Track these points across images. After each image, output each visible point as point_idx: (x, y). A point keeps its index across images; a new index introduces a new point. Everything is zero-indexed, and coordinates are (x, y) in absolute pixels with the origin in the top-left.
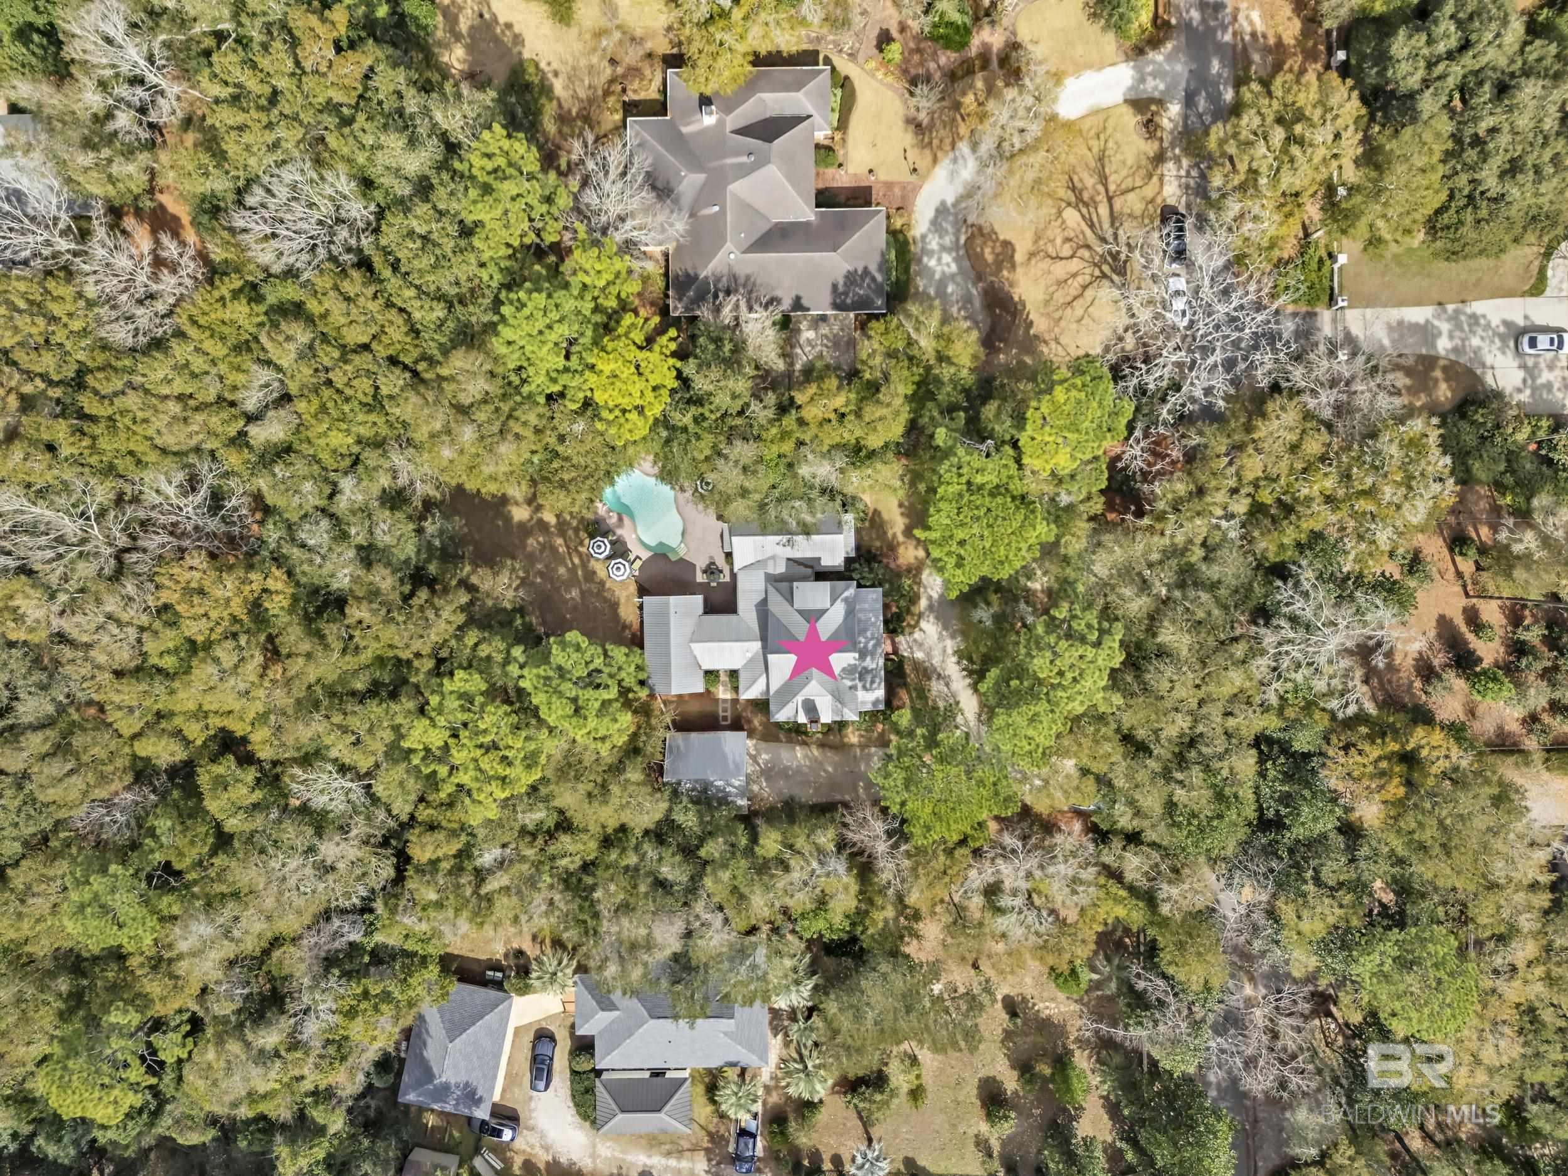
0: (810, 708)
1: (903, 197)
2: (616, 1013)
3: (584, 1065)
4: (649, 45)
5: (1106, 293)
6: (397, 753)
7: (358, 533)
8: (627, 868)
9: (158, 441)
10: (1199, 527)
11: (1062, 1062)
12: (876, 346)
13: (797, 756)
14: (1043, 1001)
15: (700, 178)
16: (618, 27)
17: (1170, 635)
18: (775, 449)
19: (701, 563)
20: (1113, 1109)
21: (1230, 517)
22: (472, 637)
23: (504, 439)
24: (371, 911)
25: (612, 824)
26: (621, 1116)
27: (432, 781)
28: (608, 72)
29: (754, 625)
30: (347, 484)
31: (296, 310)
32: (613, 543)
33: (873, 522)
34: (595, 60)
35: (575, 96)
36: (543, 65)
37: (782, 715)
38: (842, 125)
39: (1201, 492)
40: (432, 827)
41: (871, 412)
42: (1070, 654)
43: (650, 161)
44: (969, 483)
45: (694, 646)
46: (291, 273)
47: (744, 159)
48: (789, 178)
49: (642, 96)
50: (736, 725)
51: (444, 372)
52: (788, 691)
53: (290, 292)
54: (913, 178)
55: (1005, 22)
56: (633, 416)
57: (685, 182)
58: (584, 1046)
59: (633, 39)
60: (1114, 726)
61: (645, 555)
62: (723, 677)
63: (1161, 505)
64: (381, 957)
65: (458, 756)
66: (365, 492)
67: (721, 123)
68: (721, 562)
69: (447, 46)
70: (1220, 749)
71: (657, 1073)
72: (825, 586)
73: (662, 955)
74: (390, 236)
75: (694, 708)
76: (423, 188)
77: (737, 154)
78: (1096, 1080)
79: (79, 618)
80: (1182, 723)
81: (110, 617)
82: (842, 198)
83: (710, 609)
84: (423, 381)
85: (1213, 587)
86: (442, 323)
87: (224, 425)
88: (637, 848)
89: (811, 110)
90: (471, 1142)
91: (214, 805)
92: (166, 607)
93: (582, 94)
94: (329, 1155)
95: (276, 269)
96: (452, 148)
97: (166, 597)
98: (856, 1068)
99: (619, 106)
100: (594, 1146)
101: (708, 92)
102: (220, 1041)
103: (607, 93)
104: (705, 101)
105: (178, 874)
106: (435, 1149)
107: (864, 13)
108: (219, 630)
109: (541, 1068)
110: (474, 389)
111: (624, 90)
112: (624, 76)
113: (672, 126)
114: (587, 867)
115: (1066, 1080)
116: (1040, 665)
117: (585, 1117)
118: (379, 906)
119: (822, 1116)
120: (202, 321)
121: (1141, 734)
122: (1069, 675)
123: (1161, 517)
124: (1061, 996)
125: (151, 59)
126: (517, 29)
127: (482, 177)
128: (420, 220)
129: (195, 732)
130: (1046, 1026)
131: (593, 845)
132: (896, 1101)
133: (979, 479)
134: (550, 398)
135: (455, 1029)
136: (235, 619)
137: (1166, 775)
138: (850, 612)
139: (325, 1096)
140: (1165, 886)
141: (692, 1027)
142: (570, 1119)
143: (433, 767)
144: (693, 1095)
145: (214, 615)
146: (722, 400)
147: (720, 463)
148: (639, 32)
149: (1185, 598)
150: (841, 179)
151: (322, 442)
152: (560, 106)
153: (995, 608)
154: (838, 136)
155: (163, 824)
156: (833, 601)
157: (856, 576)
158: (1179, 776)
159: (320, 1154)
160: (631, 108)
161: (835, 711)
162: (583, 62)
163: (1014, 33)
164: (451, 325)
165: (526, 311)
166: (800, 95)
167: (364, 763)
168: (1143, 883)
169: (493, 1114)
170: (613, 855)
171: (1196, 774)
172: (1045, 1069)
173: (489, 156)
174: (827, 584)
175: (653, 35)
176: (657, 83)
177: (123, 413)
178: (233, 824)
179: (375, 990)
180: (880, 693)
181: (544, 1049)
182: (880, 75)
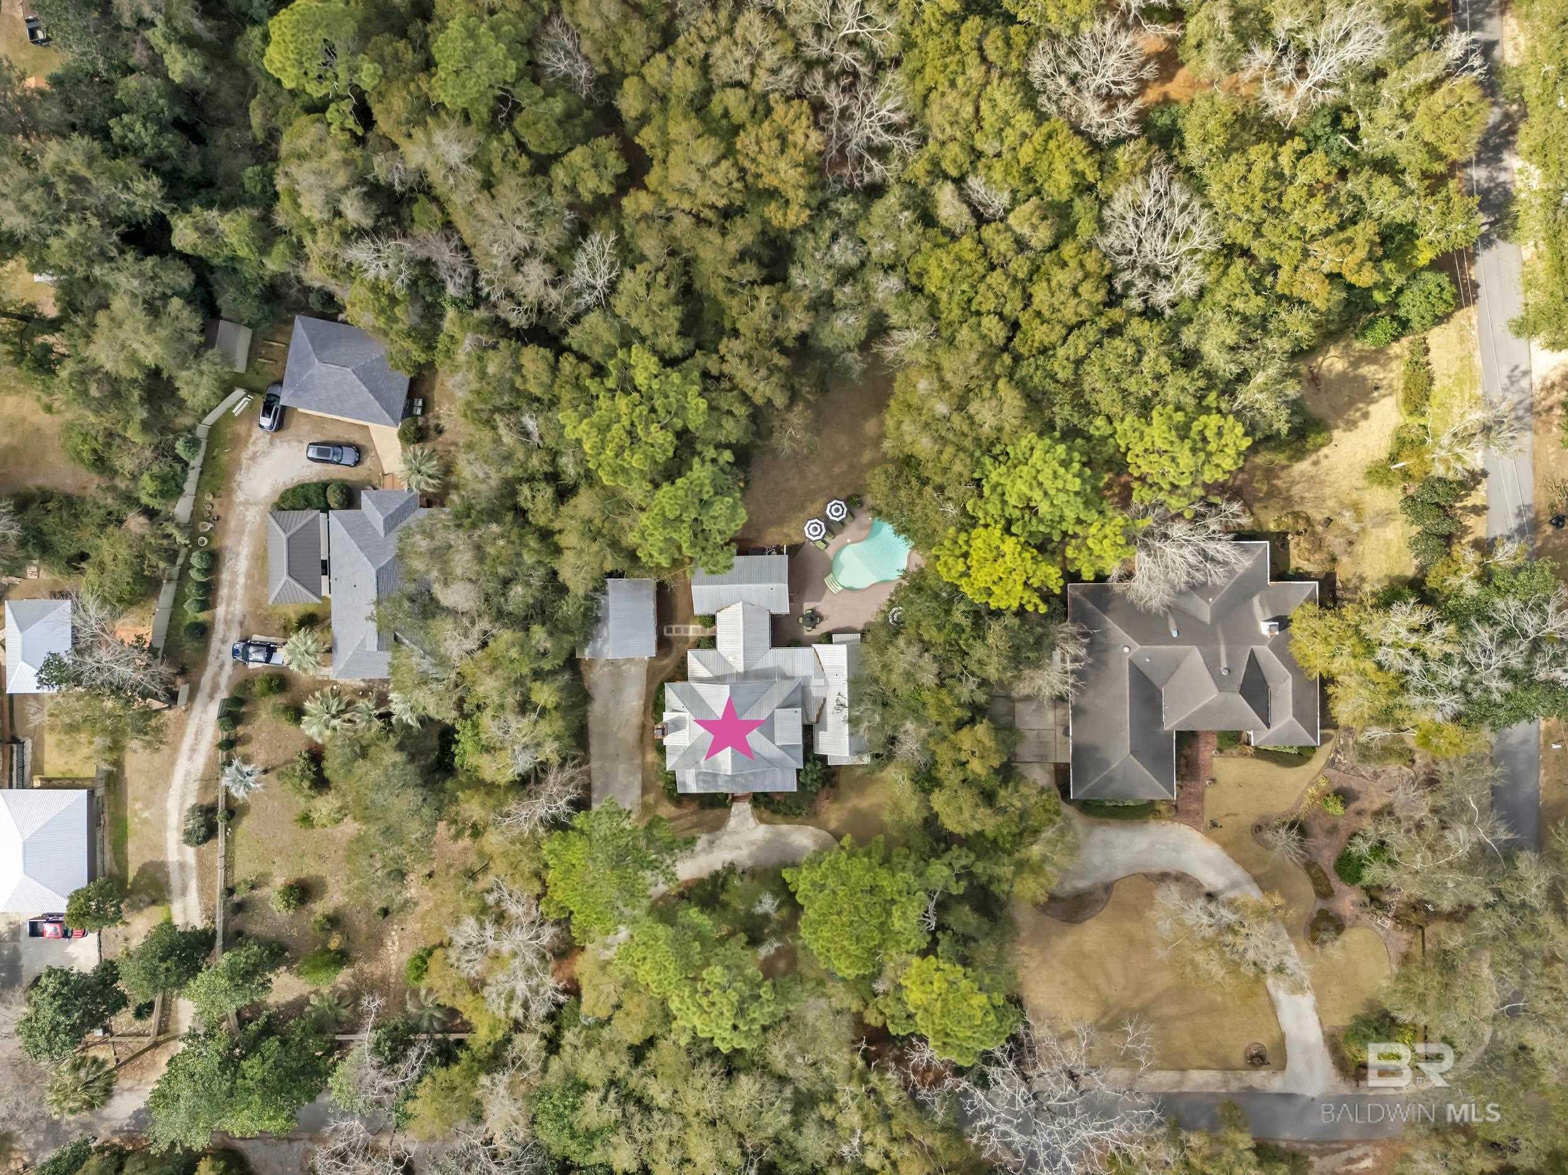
0: (677, 725)
1: (1188, 812)
2: (382, 533)
3: (333, 498)
4: (1344, 560)
5: (1090, 1013)
6: (628, 337)
7: (845, 293)
8: (519, 555)
9: (934, 95)
10: (852, 1118)
11: (342, 958)
12: (1033, 800)
13: (633, 699)
14: (401, 939)
15: (1207, 617)
16: (1363, 529)
17: (747, 1085)
18: (931, 701)
19: (822, 607)
20: (298, 1006)
21: (863, 1147)
22: (741, 411)
23: (935, 441)
24: (476, 306)
25: (564, 540)
26: (284, 537)
27: (599, 371)
28: (1318, 516)
29: (760, 665)
30: (894, 282)
31: (1065, 231)
32: (842, 523)
33: (862, 780)
34: (1331, 503)
35: (1294, 483)
36: (1325, 451)
37: (671, 694)
38: (1261, 754)
39: (888, 1117)
40: (555, 369)
41: (967, 798)
42: (726, 1003)
43: (1218, 582)
44: (893, 902)
45: (739, 607)
46: (1103, 227)
47: (1224, 664)
48: (1206, 708)
49: (1293, 551)
50: (664, 644)
51: (1002, 384)
52: (695, 702)
53: (1085, 229)
54: (1207, 820)
55: (1365, 918)
56: (961, 567)
57: (1202, 602)
58: (350, 497)
59: (1351, 543)
60: (659, 1032)
61: (830, 552)
62: (708, 632)
63: (874, 1078)
64: (432, 313)
65: (622, 403)
66: (885, 301)
67: (1262, 639)
68: (823, 628)
69: (1345, 354)
70: (637, 1135)
71: (325, 567)
72: (798, 739)
73: (437, 589)
74: (1138, 328)
75: (680, 602)
76: (1189, 359)
77: (1229, 656)
78: (326, 990)
79: (758, 23)
80: (662, 1099)
81: (759, 55)
82: (1187, 751)
83: (776, 621)
84: (992, 362)
85: (797, 1126)
86: (1053, 377)
87: (953, 157)
88: (540, 562)
89: (1273, 729)
90: (258, 383)
91: (578, 156)
92: (769, 111)
93: (1296, 491)
94: (241, 260)
95: (1107, 213)
96: (1230, 388)
97: (779, 109)
98: (332, 766)
99: (1283, 528)
100: (256, 504)
101: (1294, 628)
102: (347, 163)
103: (1296, 515)
104: (1283, 622)
105: (510, 118)
106: (250, 349)
107: (1376, 775)
108: (747, 164)
109: (327, 450)
110: (985, 413)
111: (1299, 533)
112: (1314, 533)
113: (1261, 587)
114: (521, 513)
115: (327, 965)
116: (715, 973)
117: (284, 497)
118: (481, 314)
119: (288, 727)
120: (1052, 144)
121: (652, 1055)
122: (704, 1002)
123: (863, 1079)
124: (406, 957)
125: (1325, 85)
126: (1362, 424)
127: (1196, 426)
128: (1155, 360)
129: (647, 137)
130: (377, 941)
131: (542, 521)
132: (302, 800)
133: (896, 912)
134: (978, 483)
135: (366, 376)
136: (759, 176)
137: (612, 1083)
138: (771, 762)
139: (298, 252)
140: (506, 1079)
141: (368, 619)
142: (281, 481)
143: (614, 372)
144: (305, 601)
145: (761, 158)
146: (978, 651)
147: (915, 649)
148: (1358, 548)
149: (785, 1100)
150: (1207, 752)
151: (933, 261)
152: (1283, 468)
153: (775, 915)
154: (1250, 750)
155: (558, 106)
156: (782, 748)
157: (809, 766)
158: (612, 1095)
159: (243, 252)
160: (1279, 541)
161: (675, 748)
162: (1328, 491)
163: (1353, 925)
164: (1051, 387)
165: (1062, 471)
166: (1290, 717)
167: (620, 304)
168: (510, 1054)
169: (284, 408)
170: (533, 543)
171: (612, 1112)
172: (334, 943)
173: (1220, 434)
174: (799, 741)
175: (1356, 563)
176: (1307, 567)
177: (961, 63)
178: (559, 173)
179: (398, 311)
180: (693, 789)
181: (349, 456)
182: (1312, 790)
